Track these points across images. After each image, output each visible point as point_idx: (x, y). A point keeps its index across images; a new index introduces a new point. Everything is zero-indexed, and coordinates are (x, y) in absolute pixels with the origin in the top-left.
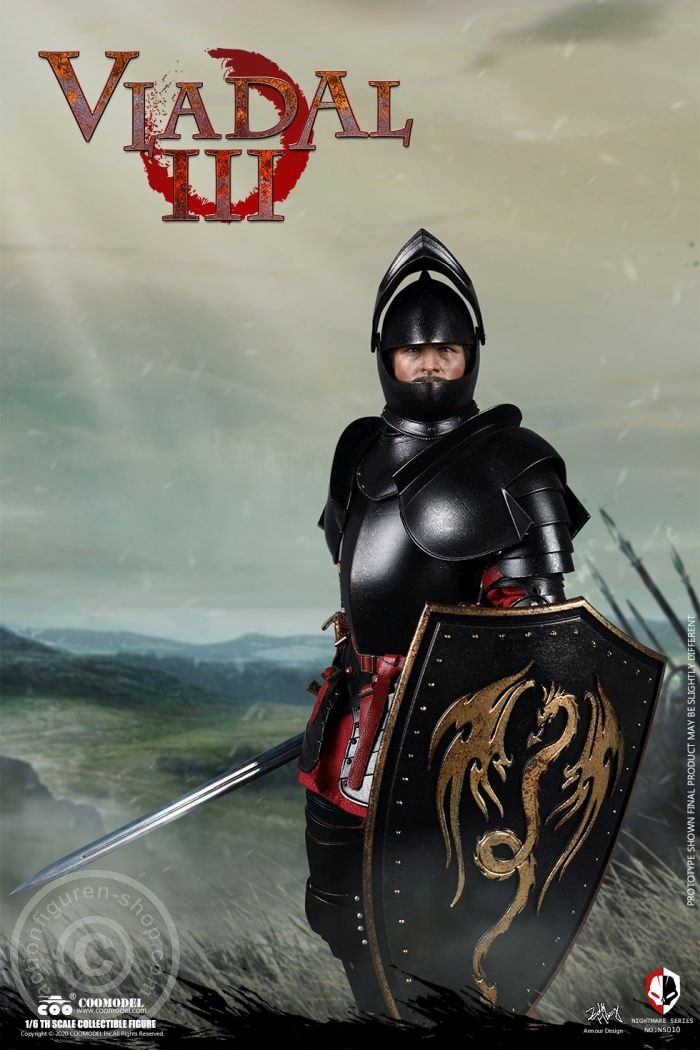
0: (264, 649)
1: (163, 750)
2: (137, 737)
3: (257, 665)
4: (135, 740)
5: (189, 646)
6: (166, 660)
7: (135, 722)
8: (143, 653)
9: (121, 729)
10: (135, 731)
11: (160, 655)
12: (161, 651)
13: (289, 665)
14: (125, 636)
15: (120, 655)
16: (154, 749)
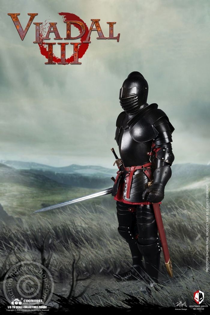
0: (77, 169)
1: (44, 201)
2: (36, 197)
3: (75, 175)
4: (35, 197)
5: (53, 168)
6: (46, 172)
7: (35, 192)
8: (39, 169)
9: (30, 194)
10: (35, 195)
11: (44, 170)
12: (44, 169)
13: (85, 175)
14: (33, 164)
15: (31, 170)
16: (41, 201)
